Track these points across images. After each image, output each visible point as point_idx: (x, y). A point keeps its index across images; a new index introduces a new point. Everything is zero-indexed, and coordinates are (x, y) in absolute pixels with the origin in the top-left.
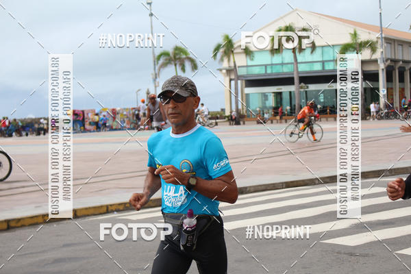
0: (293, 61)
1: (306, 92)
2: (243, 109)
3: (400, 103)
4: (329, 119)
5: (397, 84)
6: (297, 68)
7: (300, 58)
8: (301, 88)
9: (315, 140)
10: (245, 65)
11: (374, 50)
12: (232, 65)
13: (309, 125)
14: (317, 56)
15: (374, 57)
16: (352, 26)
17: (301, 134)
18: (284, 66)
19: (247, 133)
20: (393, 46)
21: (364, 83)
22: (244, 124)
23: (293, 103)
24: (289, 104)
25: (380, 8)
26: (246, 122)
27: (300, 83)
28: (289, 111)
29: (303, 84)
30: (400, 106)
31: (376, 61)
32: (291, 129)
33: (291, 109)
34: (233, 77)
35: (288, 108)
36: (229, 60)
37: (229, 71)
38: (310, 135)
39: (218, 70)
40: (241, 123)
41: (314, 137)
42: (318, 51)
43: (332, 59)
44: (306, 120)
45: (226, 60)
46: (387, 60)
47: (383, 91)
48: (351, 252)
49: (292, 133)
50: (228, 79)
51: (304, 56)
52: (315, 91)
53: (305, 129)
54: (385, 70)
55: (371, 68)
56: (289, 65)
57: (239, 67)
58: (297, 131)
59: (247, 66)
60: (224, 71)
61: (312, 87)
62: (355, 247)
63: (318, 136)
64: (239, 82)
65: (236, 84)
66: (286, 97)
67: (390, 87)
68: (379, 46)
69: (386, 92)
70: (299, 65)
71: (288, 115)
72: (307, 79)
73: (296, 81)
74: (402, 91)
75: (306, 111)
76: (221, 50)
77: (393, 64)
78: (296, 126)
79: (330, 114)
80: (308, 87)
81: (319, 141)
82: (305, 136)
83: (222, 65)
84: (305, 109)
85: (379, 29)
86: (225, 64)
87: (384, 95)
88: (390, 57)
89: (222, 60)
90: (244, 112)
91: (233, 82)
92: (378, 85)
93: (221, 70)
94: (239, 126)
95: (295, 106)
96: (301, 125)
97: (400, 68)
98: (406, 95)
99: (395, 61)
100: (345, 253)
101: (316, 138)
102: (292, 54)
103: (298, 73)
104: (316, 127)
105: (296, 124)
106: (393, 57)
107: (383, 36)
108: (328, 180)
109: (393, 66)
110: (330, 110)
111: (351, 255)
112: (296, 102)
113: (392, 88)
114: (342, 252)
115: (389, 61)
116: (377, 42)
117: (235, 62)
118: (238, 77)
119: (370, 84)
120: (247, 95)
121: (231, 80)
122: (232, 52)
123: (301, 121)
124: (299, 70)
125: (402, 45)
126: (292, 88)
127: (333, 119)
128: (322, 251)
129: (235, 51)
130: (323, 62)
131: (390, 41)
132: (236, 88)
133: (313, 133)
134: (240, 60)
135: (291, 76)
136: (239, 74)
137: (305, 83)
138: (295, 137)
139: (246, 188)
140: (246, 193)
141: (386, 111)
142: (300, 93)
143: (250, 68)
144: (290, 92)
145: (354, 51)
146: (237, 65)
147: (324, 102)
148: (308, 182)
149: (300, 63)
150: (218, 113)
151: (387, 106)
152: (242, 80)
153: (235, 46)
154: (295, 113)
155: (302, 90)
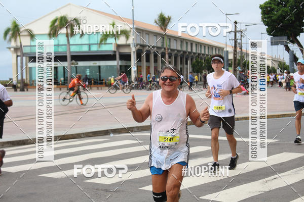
0: (66, 43)
1: (76, 67)
2: (27, 79)
3: (146, 77)
4: (93, 88)
5: (144, 63)
6: (69, 49)
7: (72, 41)
8: (72, 64)
9: (82, 104)
10: (29, 45)
11: (127, 37)
12: (19, 45)
13: (78, 92)
14: (85, 40)
15: (128, 43)
16: (112, 18)
17: (71, 99)
18: (60, 47)
19: (29, 97)
20: (142, 34)
21: (120, 61)
22: (27, 90)
23: (66, 75)
24: (63, 76)
25: (133, 5)
26: (29, 89)
27: (71, 61)
28: (63, 81)
29: (73, 61)
30: (147, 80)
31: (129, 45)
32: (64, 95)
33: (64, 80)
34: (19, 54)
35: (62, 79)
36: (15, 41)
37: (16, 49)
38: (78, 100)
39: (7, 48)
40: (25, 90)
41: (81, 102)
42: (86, 37)
43: (96, 43)
44: (76, 89)
45: (13, 41)
46: (137, 45)
47: (134, 68)
48: (107, 189)
49: (64, 99)
50: (15, 56)
51: (75, 40)
52: (83, 66)
53: (74, 96)
54: (135, 52)
55: (125, 51)
56: (63, 47)
57: (24, 46)
58: (68, 97)
59: (31, 46)
60: (12, 49)
61: (81, 64)
62: (110, 185)
63: (84, 101)
64: (24, 58)
65: (22, 60)
66: (60, 71)
67: (139, 65)
68: (131, 34)
69: (136, 69)
70: (71, 46)
71: (62, 85)
72: (77, 58)
73: (69, 58)
74: (148, 68)
75: (76, 82)
76: (11, 33)
77: (141, 48)
78: (68, 93)
79: (94, 84)
80: (77, 64)
81: (85, 105)
82: (74, 101)
83: (10, 44)
84: (75, 81)
85: (132, 21)
86: (13, 44)
87: (135, 71)
88: (139, 43)
89: (10, 40)
90: (28, 81)
91: (19, 58)
92: (131, 63)
93: (10, 48)
94: (23, 92)
95: (67, 77)
96: (72, 92)
97: (147, 51)
98: (151, 72)
99: (143, 46)
100: (102, 190)
101: (83, 102)
102: (66, 38)
103: (70, 52)
104: (83, 95)
105: (68, 91)
106: (142, 43)
107: (135, 27)
108: (91, 134)
109: (141, 50)
110: (95, 82)
111: (107, 191)
112: (68, 75)
113: (141, 66)
114: (100, 189)
115: (139, 46)
116: (130, 31)
117: (21, 43)
118: (24, 55)
119: (124, 63)
120: (31, 68)
121: (17, 56)
122: (19, 34)
123: (72, 89)
124: (72, 50)
125: (148, 34)
126: (65, 64)
127: (96, 88)
128: (85, 188)
129: (21, 34)
130: (90, 45)
131: (140, 31)
132: (22, 63)
133: (80, 99)
134: (25, 41)
135: (65, 55)
136: (24, 51)
137: (76, 61)
138: (67, 102)
139: (27, 140)
140: (27, 144)
141: (136, 83)
142: (71, 68)
143: (32, 48)
144: (64, 67)
145: (113, 37)
146: (23, 45)
147: (90, 75)
148: (76, 136)
149: (71, 45)
150: (7, 82)
151: (136, 79)
152: (26, 56)
153: (21, 30)
154: (67, 83)
155: (73, 66)
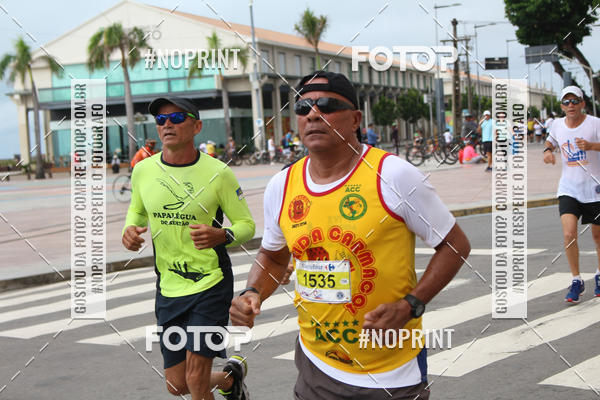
0: (123, 79)
1: (145, 126)
2: (48, 154)
6: (129, 89)
7: (133, 75)
8: (137, 119)
10: (50, 86)
11: (244, 62)
12: (29, 86)
15: (245, 73)
16: (210, 26)
18: (110, 87)
19: (55, 190)
20: (271, 56)
21: (230, 110)
22: (51, 176)
23: (125, 144)
24: (119, 144)
26: (54, 175)
27: (135, 112)
29: (139, 114)
31: (245, 78)
32: (122, 181)
33: (122, 152)
34: (31, 105)
35: (118, 150)
36: (23, 81)
37: (25, 97)
39: (7, 95)
40: (47, 175)
43: (182, 76)
45: (18, 79)
46: (263, 76)
47: (259, 122)
49: (124, 189)
50: (23, 109)
51: (139, 72)
54: (260, 91)
55: (238, 88)
56: (118, 87)
57: (40, 90)
59: (53, 89)
60: (17, 97)
64: (41, 113)
65: (37, 117)
66: (114, 135)
67: (268, 115)
68: (250, 54)
69: (262, 123)
70: (132, 85)
72: (144, 107)
73: (129, 109)
74: (287, 121)
77: (272, 82)
80: (146, 119)
83: (13, 86)
84: (143, 153)
85: (251, 30)
86: (18, 86)
87: (260, 128)
88: (266, 71)
89: (12, 78)
90: (50, 159)
91: (31, 114)
92: (251, 112)
93: (11, 95)
94: (44, 180)
95: (128, 147)
97: (283, 87)
98: (292, 128)
99: (275, 78)
102: (122, 70)
103: (131, 97)
106: (272, 72)
107: (256, 40)
109: (271, 85)
112: (130, 143)
115: (266, 78)
116: (248, 49)
117: (33, 83)
118: (40, 106)
119: (238, 113)
120: (55, 133)
121: (28, 110)
122: (29, 66)
124: (133, 93)
125: (284, 54)
126: (123, 121)
129: (33, 66)
130: (169, 81)
131: (266, 48)
132: (37, 123)
135: (121, 102)
136: (40, 100)
137: (143, 113)
142: (135, 128)
143: (56, 92)
144: (121, 128)
146: (37, 86)
149: (133, 82)
150: (10, 161)
152: (45, 110)
153: (34, 57)
155: (139, 123)
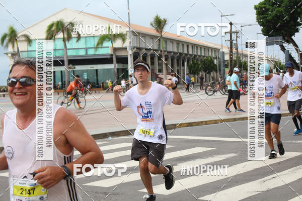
0: (63, 48)
1: (74, 71)
6: (67, 53)
7: (69, 45)
8: (70, 68)
9: (80, 108)
11: (124, 40)
12: (16, 50)
13: (76, 96)
14: (82, 44)
15: (124, 46)
16: (108, 22)
17: (69, 104)
18: (57, 51)
20: (138, 37)
21: (117, 65)
23: (64, 80)
24: (60, 80)
25: (128, 9)
27: (69, 65)
28: (60, 86)
29: (71, 65)
31: (125, 49)
32: (62, 99)
33: (62, 84)
35: (60, 83)
36: (13, 46)
37: (13, 55)
38: (76, 104)
39: (5, 54)
41: (79, 106)
42: (82, 41)
43: (93, 46)
45: (10, 46)
46: (134, 48)
47: (131, 71)
48: (105, 191)
49: (62, 103)
50: (12, 61)
51: (72, 44)
52: (80, 70)
53: (72, 100)
54: (132, 56)
55: (121, 54)
56: (60, 51)
57: (21, 52)
58: (66, 101)
59: (28, 51)
60: (10, 55)
61: (78, 68)
62: (108, 188)
63: (82, 105)
66: (58, 75)
68: (127, 37)
70: (68, 51)
71: (60, 89)
72: (74, 62)
73: (66, 63)
75: (73, 86)
76: (7, 38)
77: (138, 51)
78: (66, 97)
79: (92, 88)
80: (75, 68)
81: (83, 109)
82: (72, 104)
84: (72, 84)
86: (10, 49)
88: (136, 46)
89: (7, 46)
92: (127, 66)
93: (7, 54)
95: (65, 82)
96: (70, 96)
99: (140, 49)
100: (101, 193)
101: (81, 106)
102: (63, 42)
103: (67, 57)
105: (65, 95)
106: (138, 46)
107: (131, 30)
109: (138, 53)
111: (106, 194)
112: (66, 79)
114: (99, 192)
115: (135, 49)
116: (126, 34)
117: (18, 48)
119: (121, 66)
122: (16, 40)
124: (68, 54)
125: (145, 37)
126: (63, 68)
127: (94, 92)
129: (18, 40)
130: (86, 49)
131: (137, 34)
133: (78, 103)
134: (22, 46)
135: (62, 59)
136: (22, 57)
137: (73, 65)
138: (65, 106)
142: (69, 72)
143: (30, 53)
144: (61, 72)
145: (109, 41)
146: (20, 50)
149: (69, 49)
150: (5, 87)
153: (19, 35)
154: (65, 87)
155: (71, 70)
